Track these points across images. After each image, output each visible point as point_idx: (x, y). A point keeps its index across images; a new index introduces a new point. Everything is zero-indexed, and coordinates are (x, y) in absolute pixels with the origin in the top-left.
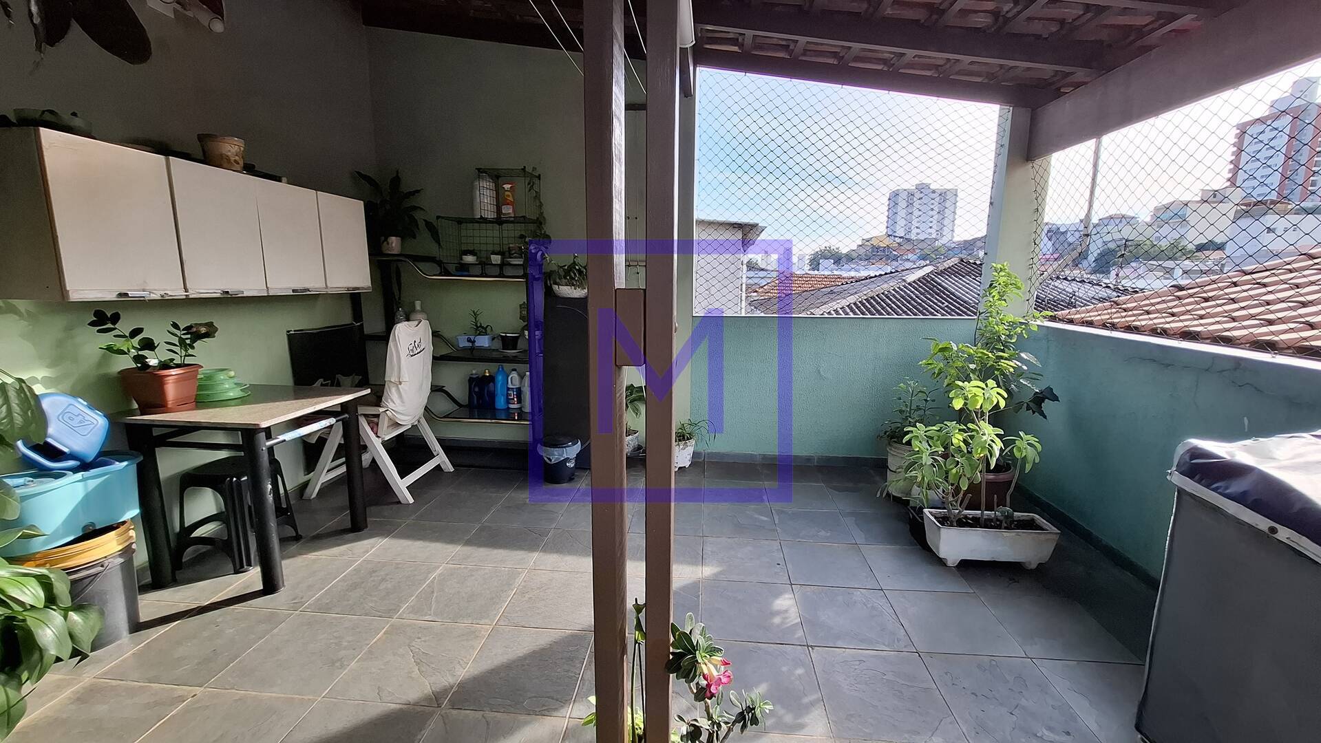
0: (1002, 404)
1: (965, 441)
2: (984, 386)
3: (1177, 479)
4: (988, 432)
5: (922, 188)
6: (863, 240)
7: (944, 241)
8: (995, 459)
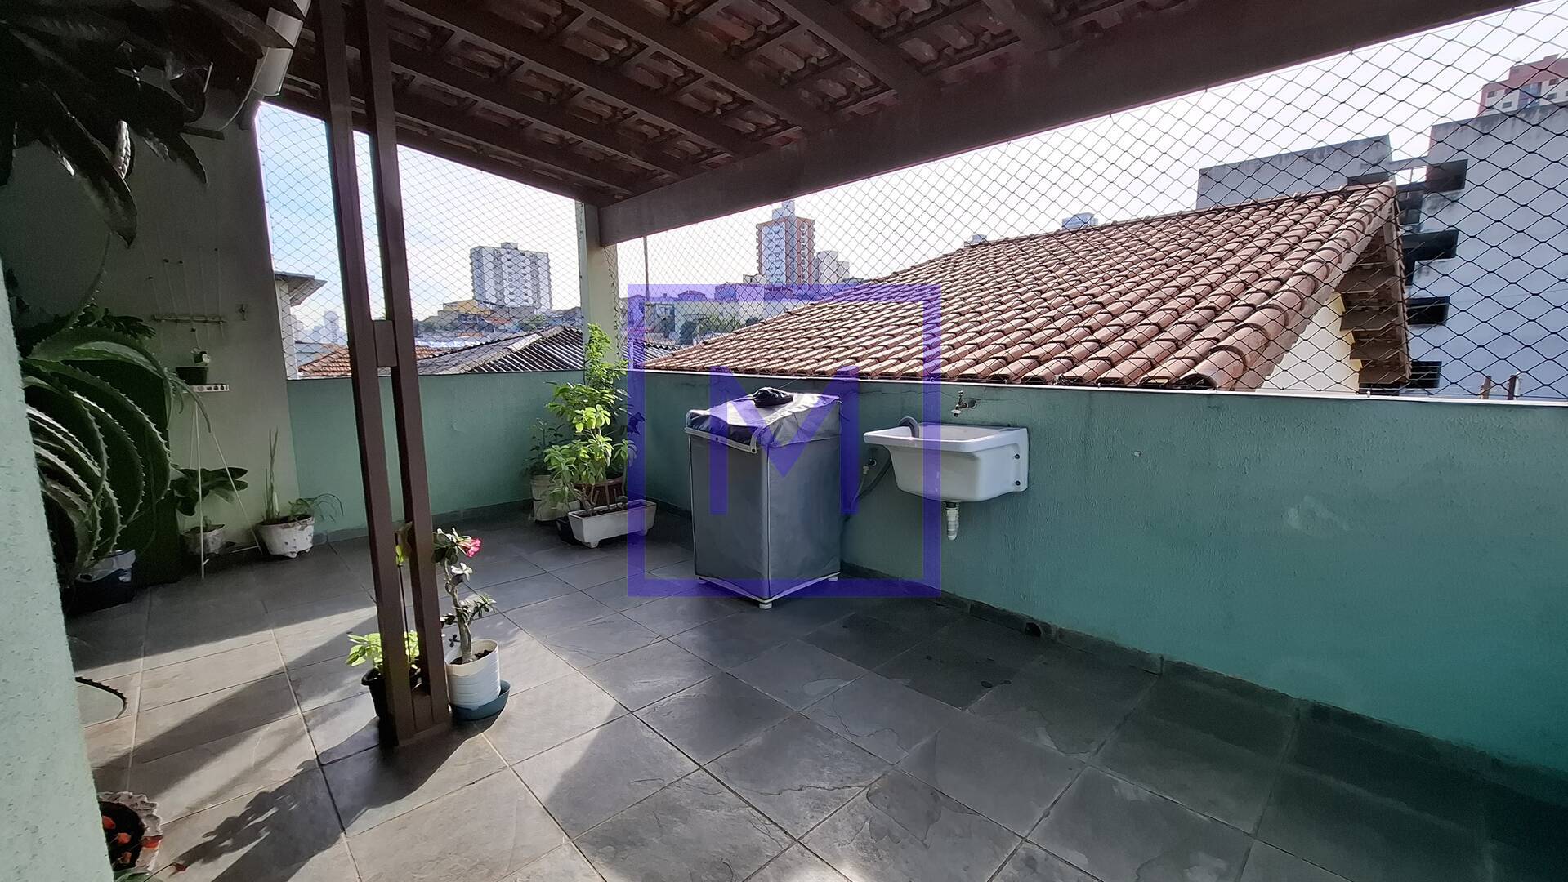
0: (609, 422)
1: (589, 454)
2: (594, 410)
3: (688, 430)
4: (602, 441)
5: (506, 245)
6: (444, 304)
7: (543, 309)
8: (609, 459)
